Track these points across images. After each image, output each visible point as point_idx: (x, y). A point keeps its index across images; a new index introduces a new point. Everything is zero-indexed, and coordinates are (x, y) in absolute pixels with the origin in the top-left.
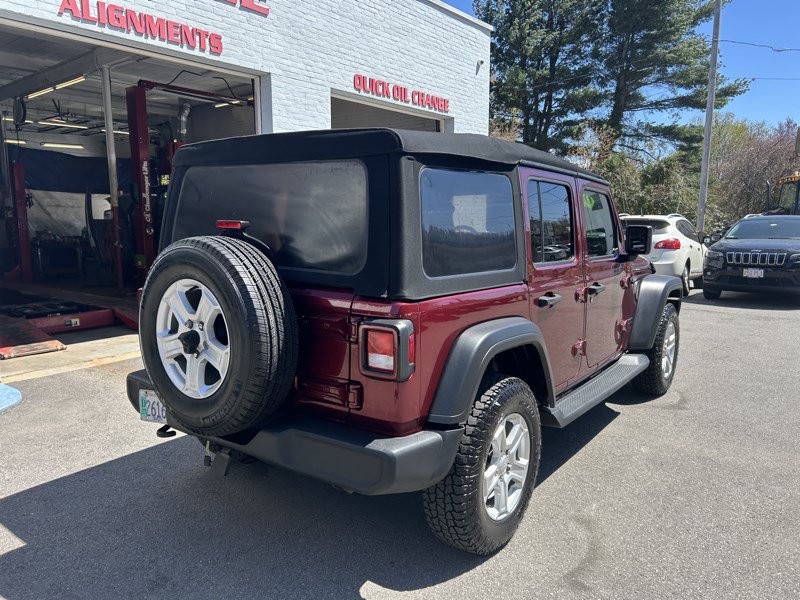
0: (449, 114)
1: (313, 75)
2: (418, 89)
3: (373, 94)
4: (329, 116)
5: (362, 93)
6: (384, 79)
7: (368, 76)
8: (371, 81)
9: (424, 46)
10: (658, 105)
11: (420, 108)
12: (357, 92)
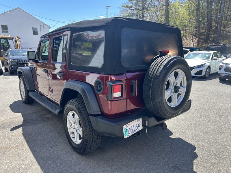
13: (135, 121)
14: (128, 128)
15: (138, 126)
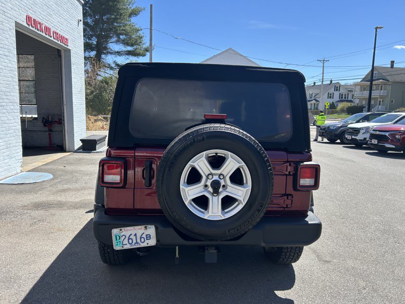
0: (68, 47)
1: (5, 10)
2: (55, 30)
3: (35, 29)
4: (15, 39)
5: (30, 27)
6: (40, 21)
7: (33, 17)
8: (34, 20)
9: (56, 5)
10: (119, 53)
11: (56, 41)
12: (28, 26)
13: (139, 227)
14: (122, 234)
15: (147, 237)
